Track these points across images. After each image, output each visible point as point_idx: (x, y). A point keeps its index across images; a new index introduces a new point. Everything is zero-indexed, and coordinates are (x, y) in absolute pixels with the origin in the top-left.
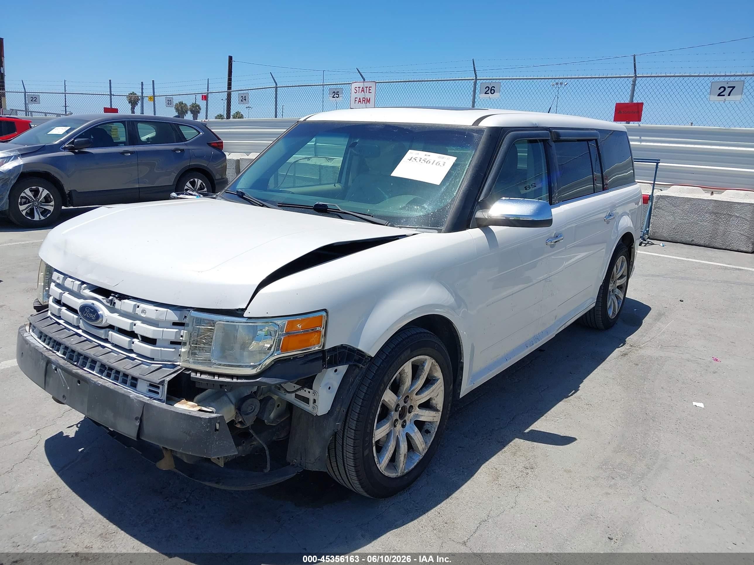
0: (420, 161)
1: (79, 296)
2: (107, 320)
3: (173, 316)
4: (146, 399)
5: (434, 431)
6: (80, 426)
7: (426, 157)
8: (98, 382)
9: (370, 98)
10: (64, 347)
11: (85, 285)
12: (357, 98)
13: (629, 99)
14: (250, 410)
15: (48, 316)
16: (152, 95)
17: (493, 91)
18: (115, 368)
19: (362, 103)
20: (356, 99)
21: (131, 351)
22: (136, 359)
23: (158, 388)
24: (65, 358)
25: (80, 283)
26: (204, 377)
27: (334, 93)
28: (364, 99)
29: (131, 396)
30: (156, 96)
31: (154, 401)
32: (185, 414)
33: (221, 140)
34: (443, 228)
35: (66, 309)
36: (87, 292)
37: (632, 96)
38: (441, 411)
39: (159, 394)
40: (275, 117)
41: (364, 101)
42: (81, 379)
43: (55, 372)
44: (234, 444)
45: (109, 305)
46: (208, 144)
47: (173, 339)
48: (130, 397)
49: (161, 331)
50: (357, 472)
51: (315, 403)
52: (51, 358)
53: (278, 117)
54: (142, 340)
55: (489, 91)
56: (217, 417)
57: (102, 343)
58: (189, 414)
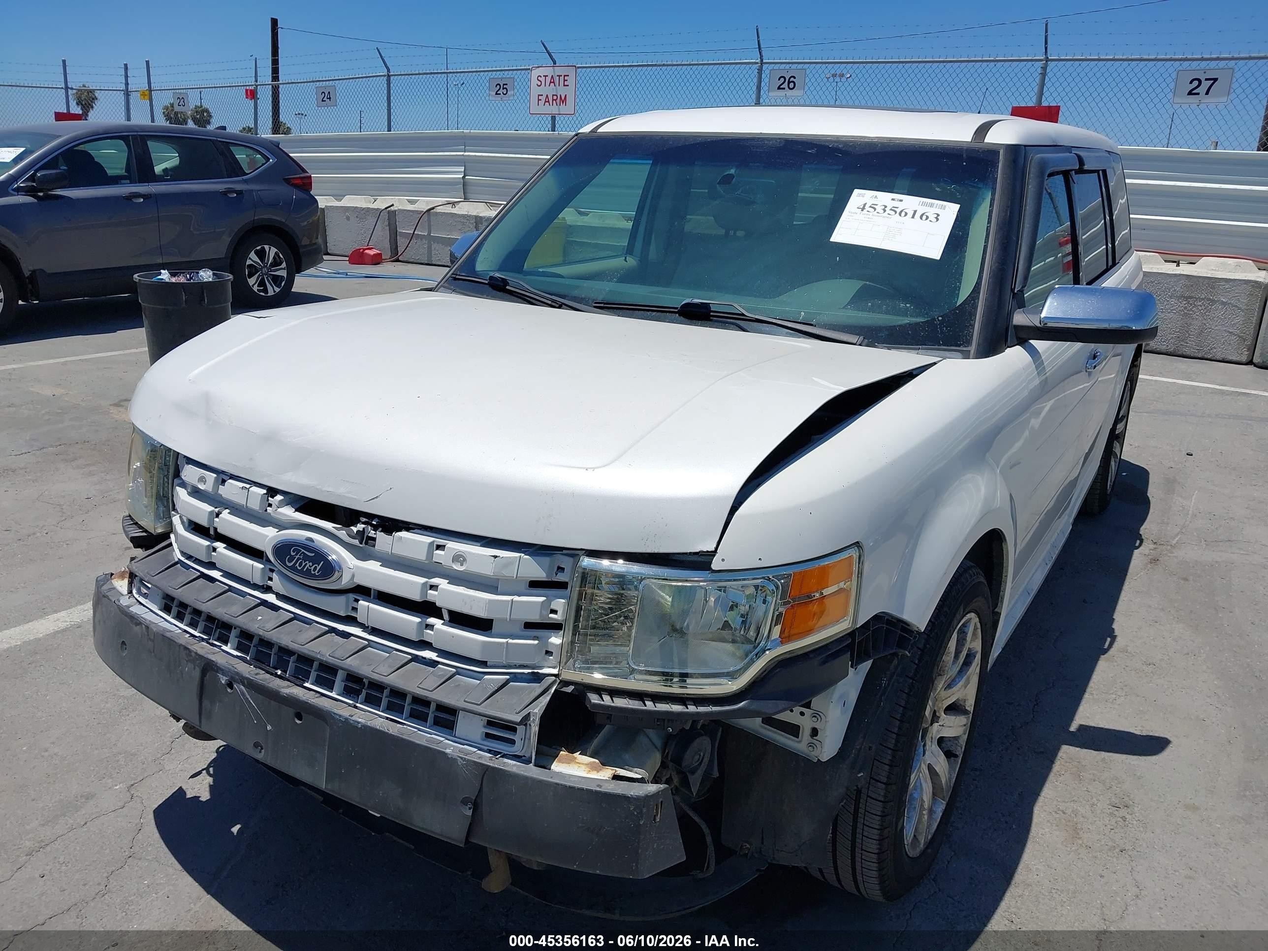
0: (885, 211)
1: (263, 520)
2: (353, 576)
3: (533, 569)
4: (485, 758)
5: (960, 752)
6: (214, 771)
7: (896, 204)
8: (353, 718)
9: (566, 95)
10: (239, 633)
11: (279, 497)
12: (542, 95)
13: (1034, 99)
14: (696, 762)
15: (176, 560)
16: (147, 88)
17: (792, 85)
18: (389, 685)
19: (551, 104)
20: (540, 97)
21: (425, 645)
22: (438, 663)
23: (514, 730)
24: (248, 658)
25: (265, 491)
26: (621, 702)
27: (498, 86)
28: (555, 98)
29: (448, 751)
30: (154, 90)
31: (506, 760)
32: (591, 791)
33: (307, 172)
34: (973, 348)
35: (224, 548)
36: (289, 513)
37: (1041, 94)
38: (972, 712)
39: (515, 744)
40: (388, 131)
41: (556, 100)
42: (301, 710)
43: (229, 690)
44: (681, 841)
45: (356, 542)
46: (285, 180)
47: (535, 618)
48: (445, 754)
49: (508, 601)
50: (880, 862)
51: (816, 736)
52: (214, 659)
53: (392, 129)
54: (450, 621)
55: (785, 85)
56: (659, 792)
57: (341, 627)
58: (598, 789)
